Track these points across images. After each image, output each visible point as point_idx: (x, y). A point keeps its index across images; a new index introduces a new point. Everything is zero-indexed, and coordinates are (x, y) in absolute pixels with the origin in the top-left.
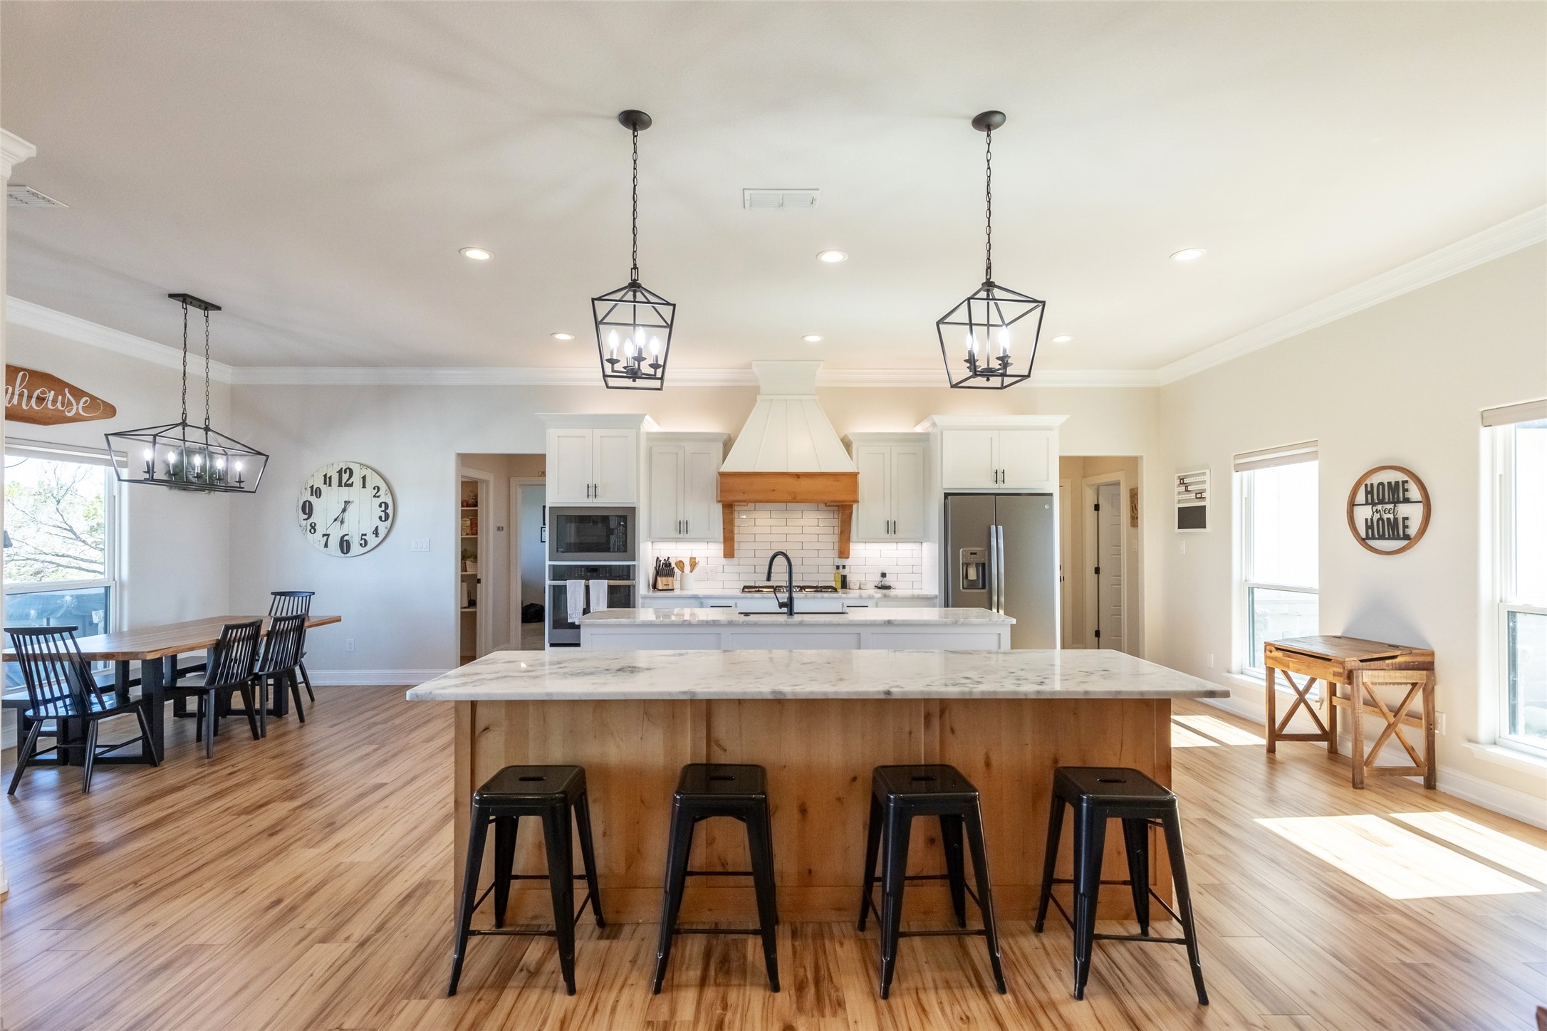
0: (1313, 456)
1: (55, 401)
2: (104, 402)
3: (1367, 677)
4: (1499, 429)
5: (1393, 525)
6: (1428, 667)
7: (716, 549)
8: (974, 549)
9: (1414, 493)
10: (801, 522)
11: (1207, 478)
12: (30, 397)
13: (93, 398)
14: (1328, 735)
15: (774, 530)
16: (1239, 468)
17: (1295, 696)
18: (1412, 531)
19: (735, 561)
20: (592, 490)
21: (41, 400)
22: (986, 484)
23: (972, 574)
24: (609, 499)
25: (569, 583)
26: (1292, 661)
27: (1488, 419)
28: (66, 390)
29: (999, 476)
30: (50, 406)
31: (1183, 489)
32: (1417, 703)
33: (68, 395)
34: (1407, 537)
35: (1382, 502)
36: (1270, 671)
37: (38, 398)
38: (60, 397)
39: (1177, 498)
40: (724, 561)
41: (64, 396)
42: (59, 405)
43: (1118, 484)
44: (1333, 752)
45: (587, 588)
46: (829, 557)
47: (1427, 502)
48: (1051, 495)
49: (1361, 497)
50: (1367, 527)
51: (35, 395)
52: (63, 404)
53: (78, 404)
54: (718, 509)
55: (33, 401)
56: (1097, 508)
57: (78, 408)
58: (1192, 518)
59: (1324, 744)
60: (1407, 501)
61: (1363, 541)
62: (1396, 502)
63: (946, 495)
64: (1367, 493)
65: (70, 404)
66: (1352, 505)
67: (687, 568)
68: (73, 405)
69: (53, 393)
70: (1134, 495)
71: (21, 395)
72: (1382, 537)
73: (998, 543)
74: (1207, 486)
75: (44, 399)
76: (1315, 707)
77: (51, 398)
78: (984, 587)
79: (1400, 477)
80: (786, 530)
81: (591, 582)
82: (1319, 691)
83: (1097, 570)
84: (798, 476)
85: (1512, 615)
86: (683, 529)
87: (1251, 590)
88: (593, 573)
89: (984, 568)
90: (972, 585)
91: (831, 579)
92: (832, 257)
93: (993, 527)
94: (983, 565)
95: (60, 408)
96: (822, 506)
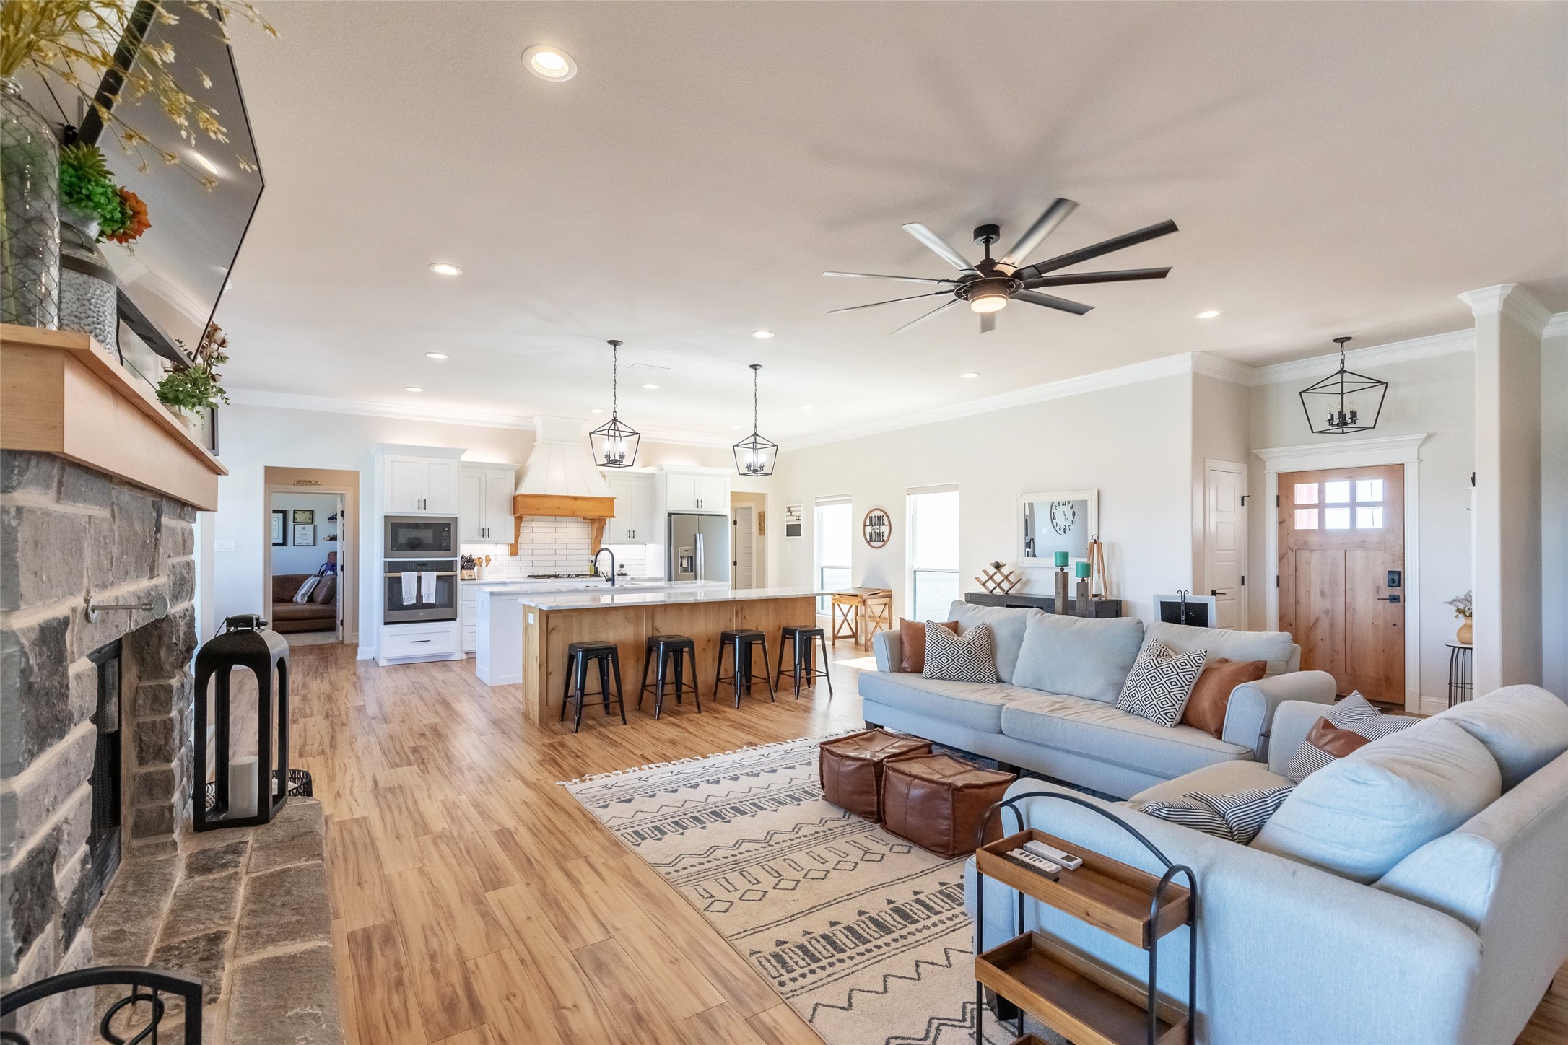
0: (850, 501)
3: (870, 602)
4: (912, 496)
5: (879, 535)
6: (890, 596)
7: (504, 550)
8: (687, 548)
9: (886, 522)
10: (567, 530)
11: (801, 508)
14: (855, 635)
15: (546, 535)
16: (818, 504)
17: (843, 618)
18: (885, 538)
19: (517, 558)
20: (422, 504)
22: (691, 508)
23: (685, 564)
24: (436, 511)
25: (404, 575)
26: (843, 599)
27: (910, 491)
29: (699, 503)
31: (789, 514)
32: (886, 614)
34: (883, 541)
35: (875, 525)
36: (834, 605)
39: (786, 519)
40: (509, 558)
43: (751, 508)
44: (857, 643)
45: (419, 578)
46: (587, 556)
47: (890, 525)
48: (726, 516)
49: (868, 523)
50: (871, 536)
54: (511, 520)
56: (735, 523)
58: (793, 530)
59: (853, 640)
60: (884, 524)
61: (868, 542)
62: (880, 525)
63: (670, 515)
64: (871, 520)
66: (865, 526)
67: (484, 564)
70: (762, 517)
72: (875, 541)
73: (700, 545)
74: (801, 513)
76: (850, 622)
78: (692, 571)
79: (882, 514)
80: (556, 535)
81: (423, 574)
82: (851, 616)
83: (735, 563)
84: (575, 498)
85: (915, 572)
86: (485, 533)
87: (822, 569)
88: (422, 567)
89: (692, 560)
90: (685, 570)
91: (586, 569)
92: (650, 386)
93: (698, 535)
94: (692, 558)
96: (580, 519)
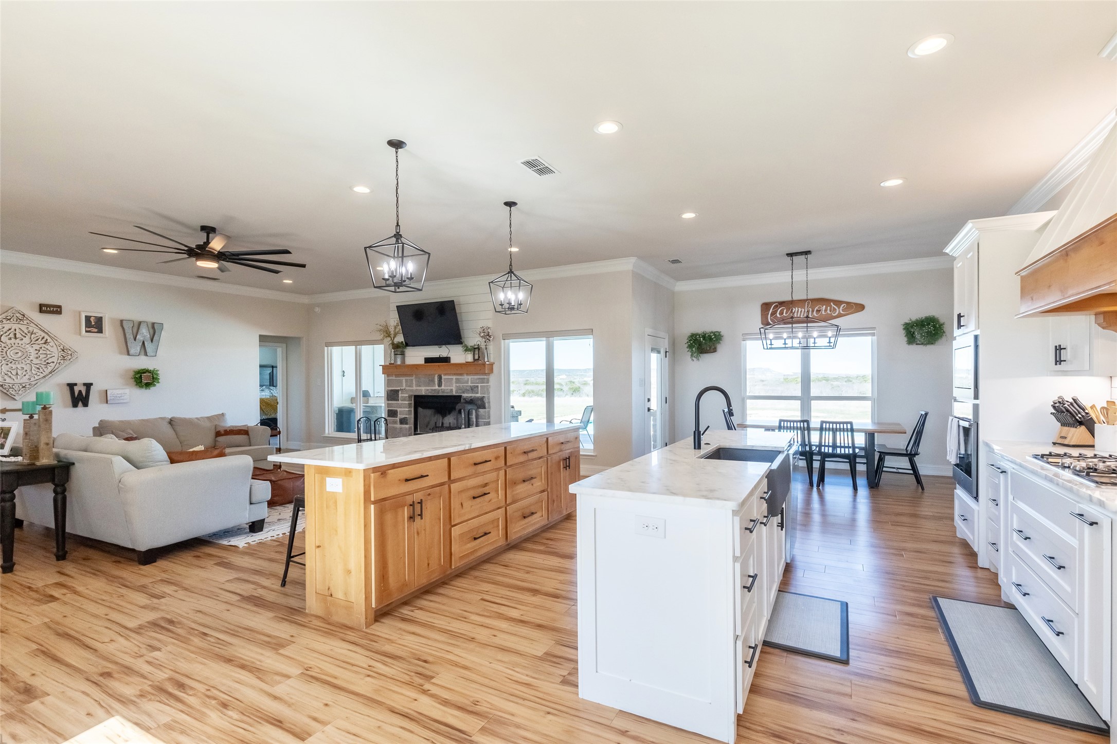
1: (826, 310)
2: (855, 304)
12: (813, 311)
13: (848, 303)
21: (818, 311)
28: (832, 304)
30: (823, 313)
33: (833, 305)
37: (817, 311)
38: (829, 308)
41: (831, 306)
42: (828, 311)
51: (815, 310)
52: (830, 311)
53: (839, 308)
55: (815, 312)
57: (840, 310)
65: (835, 309)
68: (836, 310)
69: (824, 306)
71: (808, 312)
75: (820, 311)
77: (824, 309)
95: (829, 313)
